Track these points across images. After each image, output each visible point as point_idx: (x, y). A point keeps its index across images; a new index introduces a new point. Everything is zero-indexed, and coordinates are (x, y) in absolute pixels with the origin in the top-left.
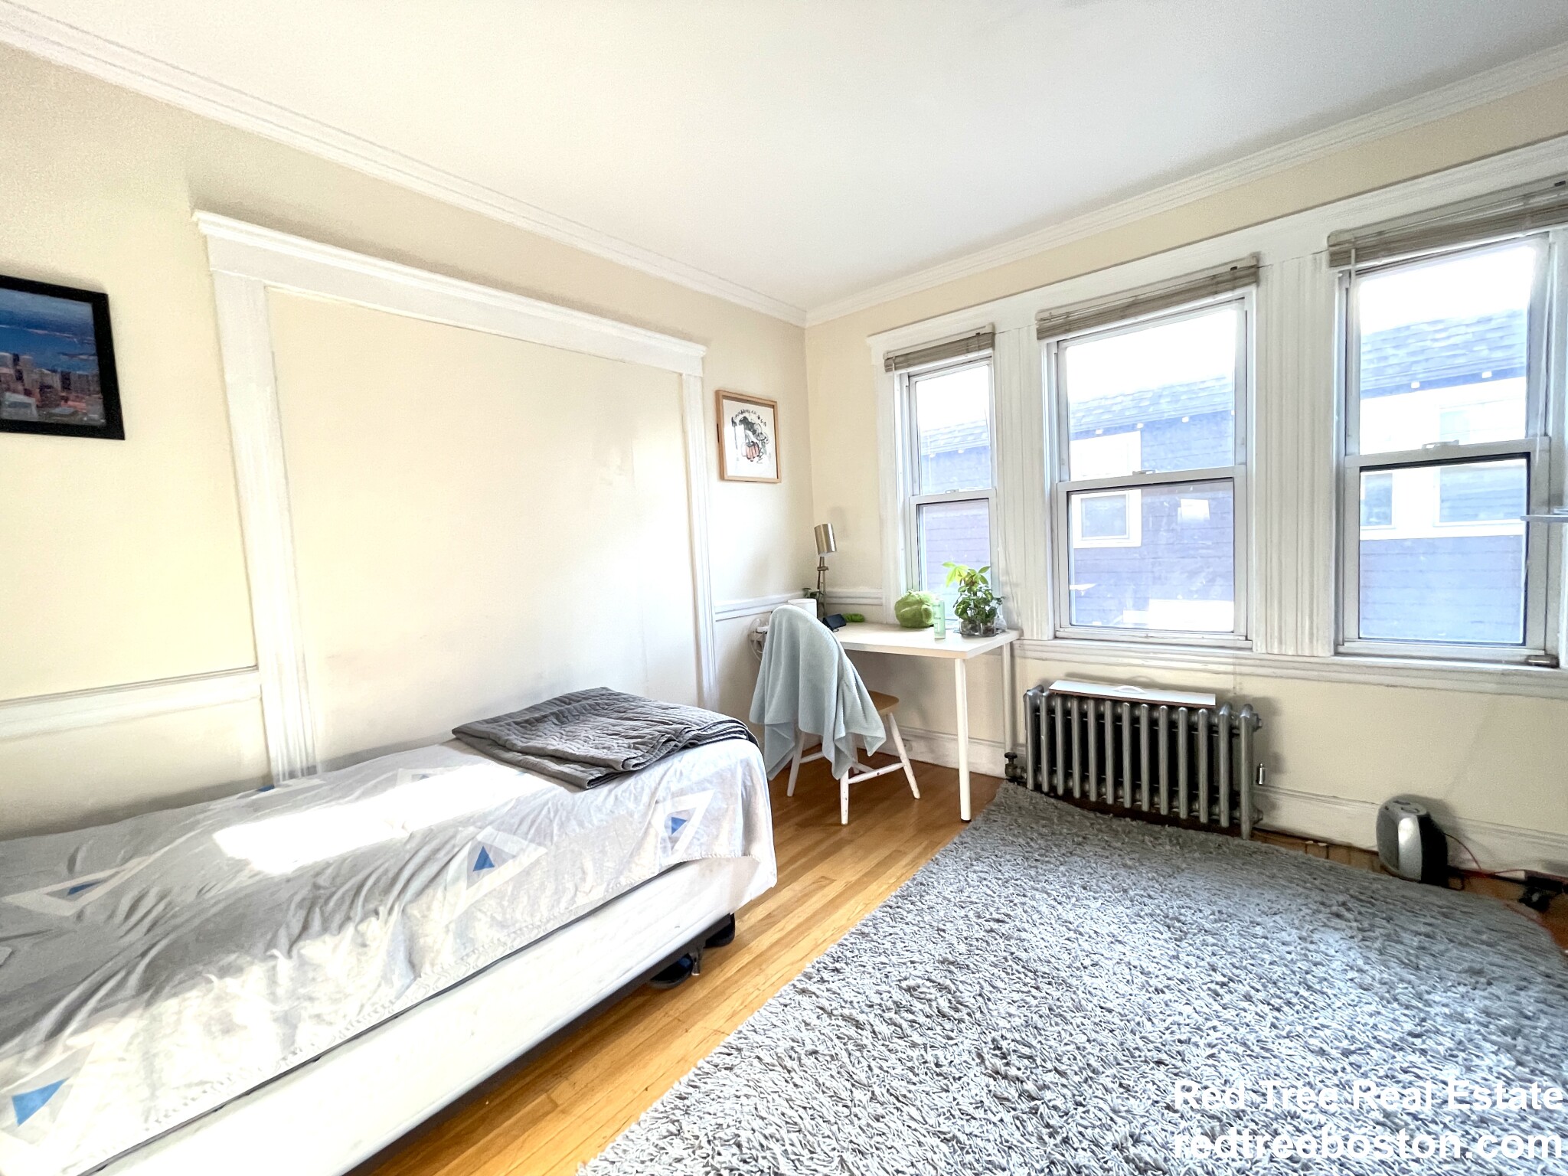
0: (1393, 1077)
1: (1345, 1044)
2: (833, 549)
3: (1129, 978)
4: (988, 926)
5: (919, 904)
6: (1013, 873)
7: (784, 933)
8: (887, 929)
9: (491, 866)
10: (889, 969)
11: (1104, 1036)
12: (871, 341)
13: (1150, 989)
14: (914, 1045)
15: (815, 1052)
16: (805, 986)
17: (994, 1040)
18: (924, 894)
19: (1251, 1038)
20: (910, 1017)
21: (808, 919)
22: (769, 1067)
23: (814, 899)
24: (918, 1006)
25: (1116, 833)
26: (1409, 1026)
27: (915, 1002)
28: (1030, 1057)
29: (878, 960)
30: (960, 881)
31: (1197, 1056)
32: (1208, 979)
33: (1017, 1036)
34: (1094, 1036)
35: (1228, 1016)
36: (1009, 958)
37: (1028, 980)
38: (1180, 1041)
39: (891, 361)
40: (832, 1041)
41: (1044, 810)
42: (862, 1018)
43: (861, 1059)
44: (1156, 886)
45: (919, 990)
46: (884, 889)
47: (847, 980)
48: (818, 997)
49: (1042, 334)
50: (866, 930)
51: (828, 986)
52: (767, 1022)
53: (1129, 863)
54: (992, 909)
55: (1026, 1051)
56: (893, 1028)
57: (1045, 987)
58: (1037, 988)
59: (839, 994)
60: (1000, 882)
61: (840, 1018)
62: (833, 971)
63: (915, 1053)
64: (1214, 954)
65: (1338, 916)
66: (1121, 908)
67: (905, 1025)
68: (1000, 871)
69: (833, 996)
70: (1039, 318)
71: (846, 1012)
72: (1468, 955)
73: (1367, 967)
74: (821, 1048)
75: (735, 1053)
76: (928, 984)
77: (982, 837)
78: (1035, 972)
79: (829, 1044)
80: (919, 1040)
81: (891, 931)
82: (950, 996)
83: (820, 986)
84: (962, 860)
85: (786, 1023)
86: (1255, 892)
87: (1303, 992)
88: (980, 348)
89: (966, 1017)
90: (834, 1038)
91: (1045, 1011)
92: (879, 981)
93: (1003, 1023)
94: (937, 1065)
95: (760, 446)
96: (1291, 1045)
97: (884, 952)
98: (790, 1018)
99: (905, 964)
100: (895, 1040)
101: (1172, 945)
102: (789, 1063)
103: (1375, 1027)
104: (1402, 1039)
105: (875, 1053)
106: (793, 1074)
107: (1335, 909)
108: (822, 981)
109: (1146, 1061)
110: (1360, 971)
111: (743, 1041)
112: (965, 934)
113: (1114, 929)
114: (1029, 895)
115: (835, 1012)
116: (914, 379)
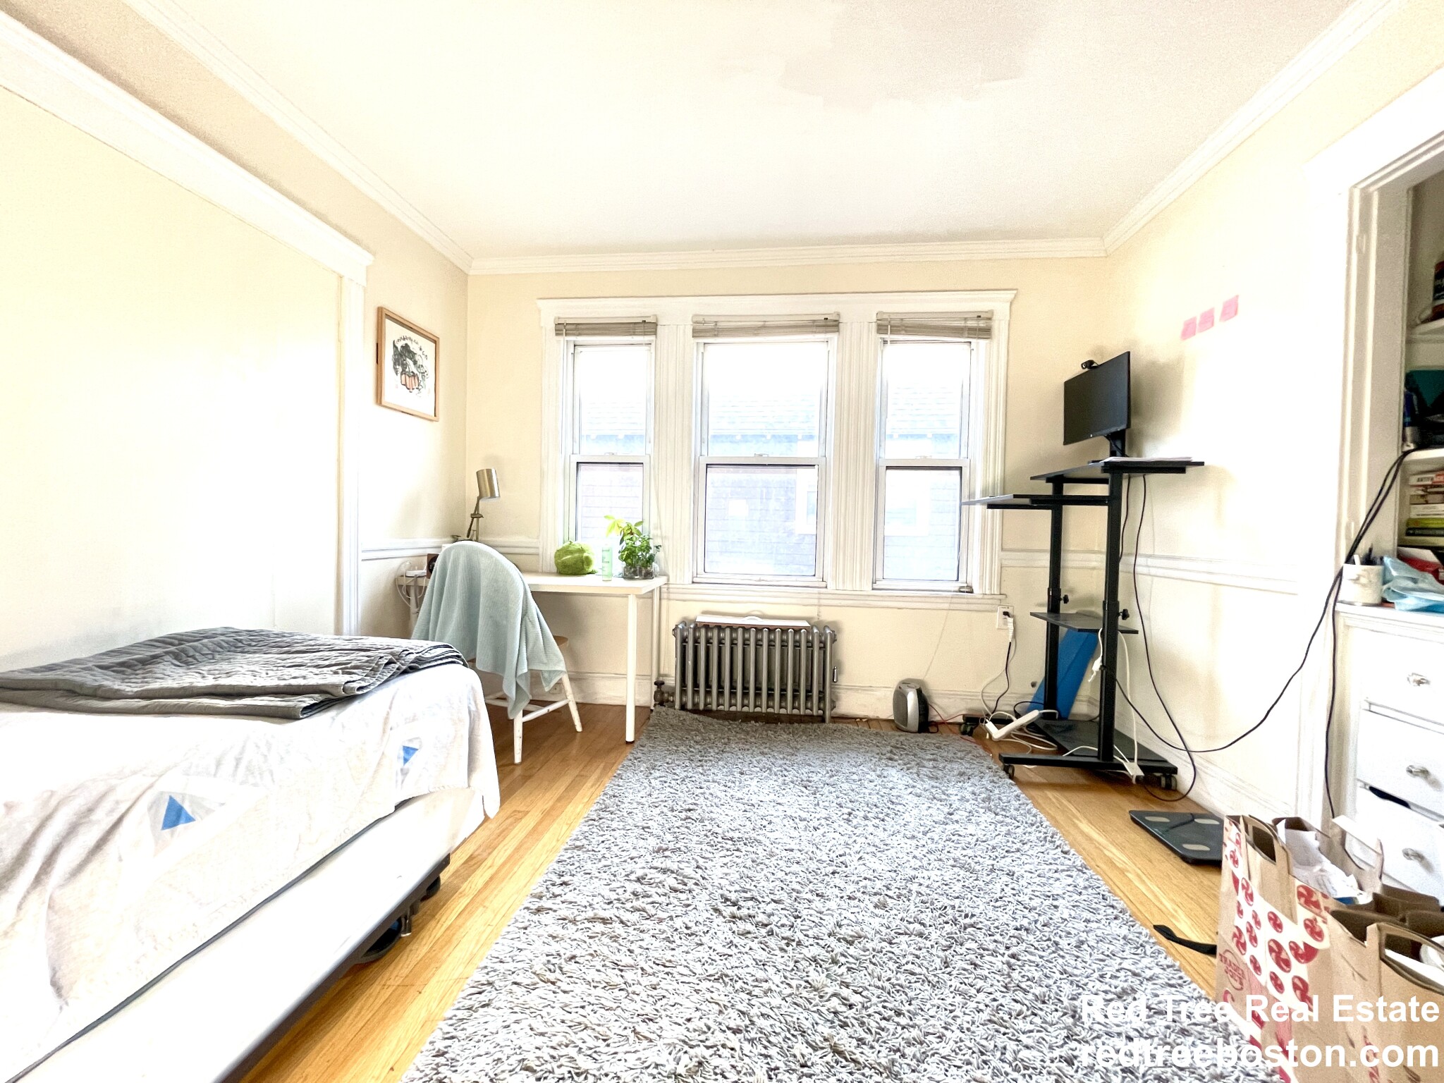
0: (950, 839)
1: (922, 829)
2: (497, 495)
3: (795, 825)
4: (683, 815)
5: (618, 812)
6: (685, 774)
7: (495, 868)
8: (597, 838)
9: (190, 819)
10: (613, 870)
11: (795, 868)
12: (541, 303)
13: (811, 829)
14: (661, 921)
15: (573, 957)
16: (540, 905)
17: (722, 896)
18: (619, 803)
19: (877, 842)
20: (650, 900)
21: (517, 849)
22: (531, 988)
23: (515, 831)
24: (652, 891)
25: (748, 733)
26: (946, 810)
27: (647, 888)
28: (752, 899)
29: (600, 865)
30: (645, 787)
31: (852, 860)
32: (840, 813)
33: (738, 888)
34: (788, 870)
35: (860, 832)
36: (709, 834)
37: (728, 846)
38: (840, 856)
39: (561, 327)
40: (585, 942)
41: (691, 725)
42: (606, 915)
43: (620, 947)
44: (788, 762)
45: (648, 877)
46: (582, 806)
47: (578, 888)
48: (555, 911)
49: (697, 333)
50: (578, 843)
51: (562, 899)
52: (512, 949)
53: (766, 750)
54: (680, 803)
55: (748, 895)
56: (638, 914)
57: (743, 848)
58: (738, 850)
59: (576, 903)
60: (678, 782)
61: (586, 921)
62: (561, 884)
63: (663, 926)
64: (838, 797)
65: (891, 759)
66: (771, 782)
67: (649, 907)
68: (675, 774)
69: (570, 906)
70: (695, 320)
71: (590, 914)
72: (955, 766)
73: (915, 784)
74: (577, 952)
75: (488, 988)
76: (652, 871)
77: (650, 751)
78: (731, 839)
79: (584, 946)
80: (664, 915)
81: (602, 839)
82: (674, 875)
83: (554, 901)
84: (641, 772)
85: (532, 943)
86: (843, 755)
87: (891, 806)
88: (645, 334)
89: (694, 887)
90: (587, 939)
91: (749, 863)
92: (608, 881)
93: (723, 882)
94: (687, 928)
95: (420, 379)
96: (897, 838)
97: (604, 857)
98: (535, 938)
99: (625, 861)
100: (644, 922)
101: (812, 798)
102: (552, 977)
103: (931, 815)
104: (945, 818)
105: (631, 938)
106: (559, 984)
107: (888, 755)
108: (555, 896)
109: (826, 875)
110: (914, 787)
111: (492, 974)
112: (667, 826)
113: (772, 797)
114: (705, 786)
115: (578, 918)
116: (579, 349)
